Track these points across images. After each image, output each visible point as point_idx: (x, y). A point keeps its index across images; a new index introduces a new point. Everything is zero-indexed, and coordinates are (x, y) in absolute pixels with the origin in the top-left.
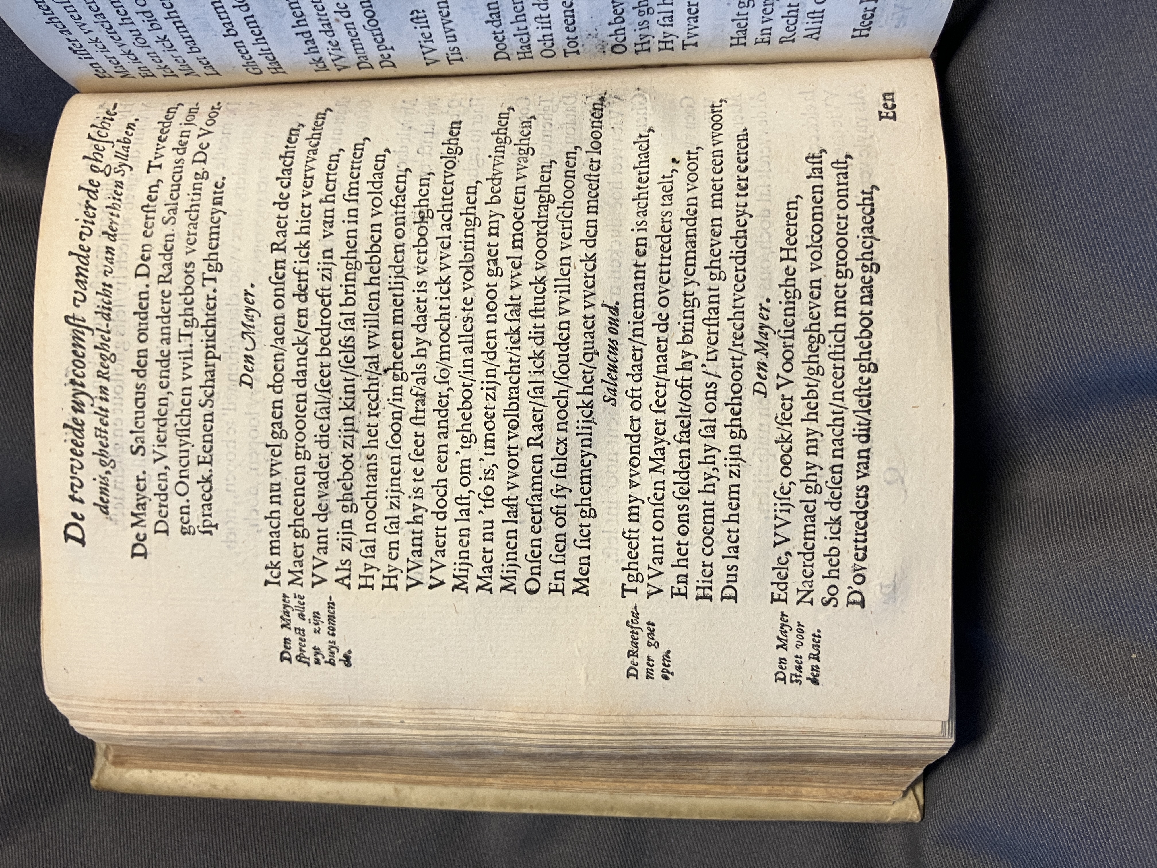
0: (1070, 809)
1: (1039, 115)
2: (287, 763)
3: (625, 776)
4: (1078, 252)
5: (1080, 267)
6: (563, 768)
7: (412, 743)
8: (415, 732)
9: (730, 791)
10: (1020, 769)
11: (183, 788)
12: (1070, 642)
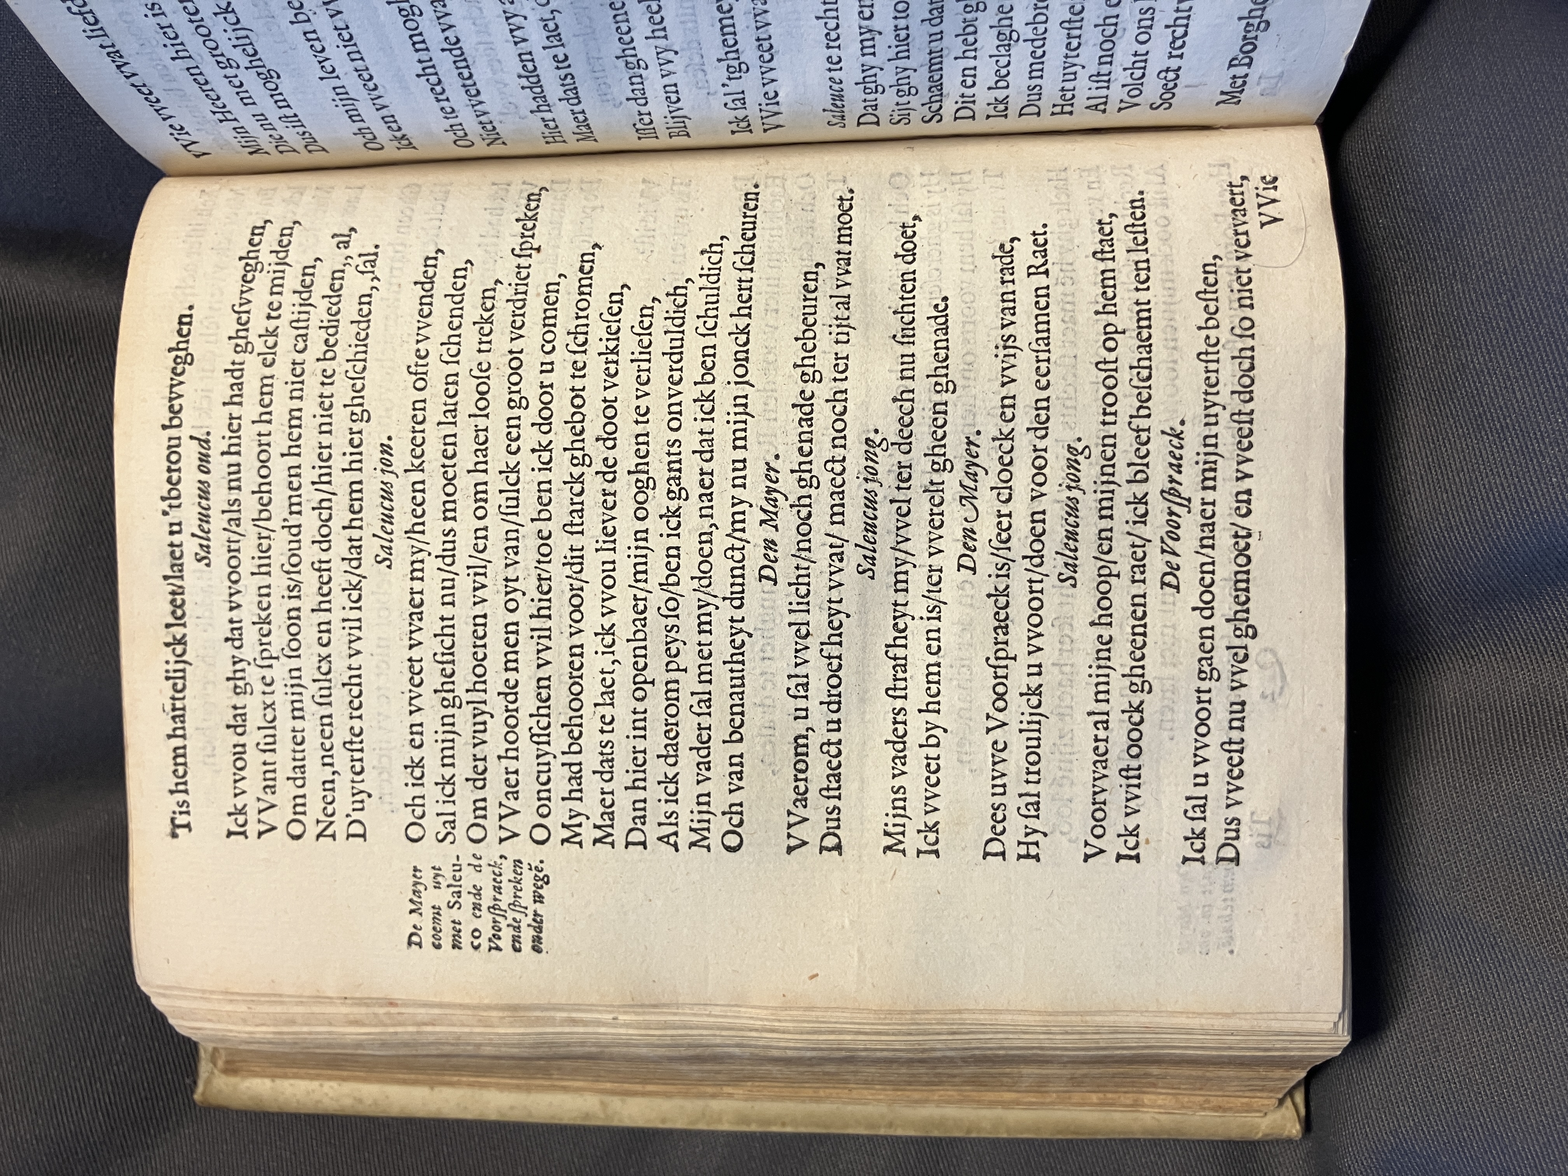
0: (1532, 1125)
1: (1490, 197)
2: (458, 1069)
3: (910, 1083)
4: (1543, 383)
5: (1547, 403)
6: (828, 1074)
7: (627, 1045)
8: (631, 1031)
9: (1048, 1100)
10: (1465, 1073)
11: (318, 1102)
12: (1533, 902)
